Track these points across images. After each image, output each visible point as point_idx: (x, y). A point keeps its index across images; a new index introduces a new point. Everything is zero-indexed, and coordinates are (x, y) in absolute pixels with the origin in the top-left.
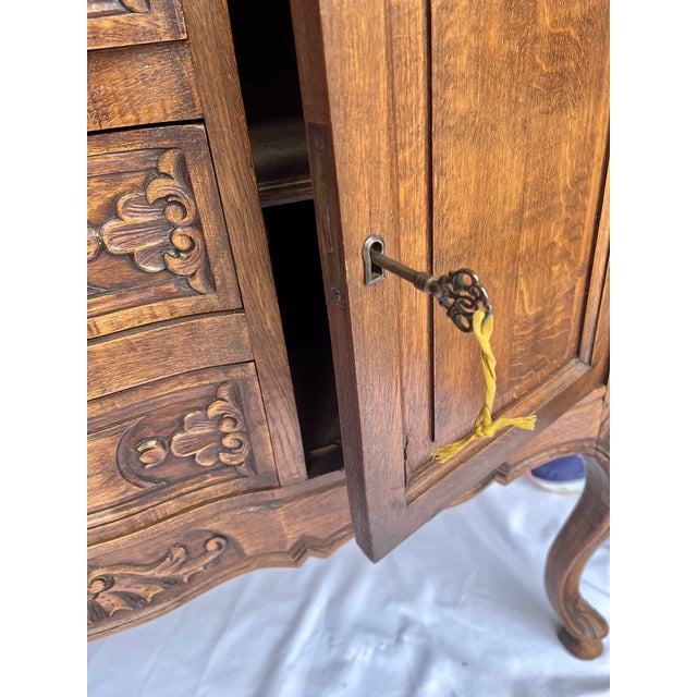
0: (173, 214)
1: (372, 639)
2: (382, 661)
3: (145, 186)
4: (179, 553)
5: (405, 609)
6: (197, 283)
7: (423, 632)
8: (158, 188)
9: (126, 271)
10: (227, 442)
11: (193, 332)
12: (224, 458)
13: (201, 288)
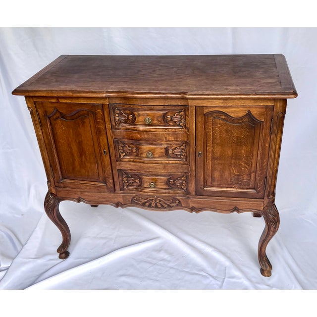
3: (180, 146)
4: (171, 201)
6: (185, 160)
9: (175, 156)
10: (184, 184)
11: (182, 166)
12: (183, 187)
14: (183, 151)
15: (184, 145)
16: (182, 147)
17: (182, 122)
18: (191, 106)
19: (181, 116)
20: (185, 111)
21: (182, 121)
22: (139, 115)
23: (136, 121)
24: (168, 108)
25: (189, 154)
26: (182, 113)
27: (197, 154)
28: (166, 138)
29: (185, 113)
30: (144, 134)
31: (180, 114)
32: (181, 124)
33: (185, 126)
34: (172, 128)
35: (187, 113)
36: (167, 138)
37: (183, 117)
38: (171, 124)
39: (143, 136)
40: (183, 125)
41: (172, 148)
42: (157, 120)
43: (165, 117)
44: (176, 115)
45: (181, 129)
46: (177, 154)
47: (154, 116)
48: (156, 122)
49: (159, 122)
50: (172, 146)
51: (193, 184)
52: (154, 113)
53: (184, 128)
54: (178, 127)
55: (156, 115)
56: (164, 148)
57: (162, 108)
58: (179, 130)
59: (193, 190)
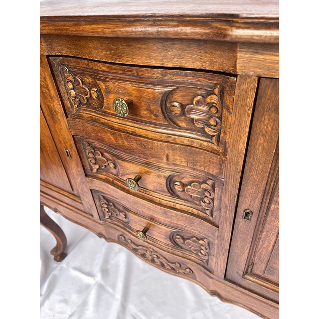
4: (178, 265)
9: (189, 197)
12: (200, 254)
13: (208, 214)
14: (207, 194)
15: (210, 182)
16: (204, 186)
17: (209, 126)
18: (246, 77)
19: (211, 105)
20: (222, 92)
21: (212, 122)
22: (108, 92)
23: (105, 105)
24: (175, 79)
25: (220, 204)
26: (214, 99)
27: (241, 212)
28: (167, 156)
29: (222, 98)
30: (121, 137)
31: (208, 100)
32: (207, 130)
33: (219, 136)
34: (185, 135)
35: (228, 100)
36: (171, 157)
37: (213, 110)
38: (183, 124)
39: (120, 142)
40: (212, 134)
41: (183, 181)
42: (147, 110)
43: (165, 105)
44: (194, 102)
45: (205, 144)
46: (193, 195)
47: (140, 98)
48: (145, 113)
49: (152, 113)
50: (182, 176)
51: (222, 262)
52: (138, 90)
53: (214, 140)
54: (199, 135)
55: (145, 95)
56: (165, 177)
57: (158, 75)
58: (201, 145)
59: (219, 269)
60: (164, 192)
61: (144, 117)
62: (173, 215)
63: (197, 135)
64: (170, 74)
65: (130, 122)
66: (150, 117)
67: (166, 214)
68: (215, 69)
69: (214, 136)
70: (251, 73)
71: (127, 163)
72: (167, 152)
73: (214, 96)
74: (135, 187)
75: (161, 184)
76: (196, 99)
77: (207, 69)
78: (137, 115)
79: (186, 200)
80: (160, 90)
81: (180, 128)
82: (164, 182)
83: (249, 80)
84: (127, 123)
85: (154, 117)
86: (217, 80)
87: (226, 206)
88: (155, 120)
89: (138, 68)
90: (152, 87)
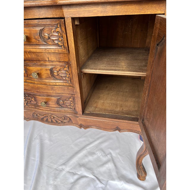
0: (67, 73)
1: (102, 153)
2: (101, 157)
3: (64, 68)
4: (63, 118)
5: (111, 151)
6: (69, 82)
7: (112, 157)
8: (65, 69)
9: (61, 78)
10: (72, 105)
11: (68, 88)
12: (71, 107)
13: (70, 83)
15: (67, 66)
17: (60, 41)
19: (58, 32)
20: (60, 26)
24: (43, 23)
25: (72, 75)
28: (48, 58)
29: (61, 28)
32: (59, 43)
33: (64, 45)
35: (63, 29)
39: (27, 56)
40: (61, 45)
41: (57, 70)
42: (34, 39)
43: (41, 35)
44: (52, 32)
45: (60, 50)
46: (62, 75)
47: (30, 34)
48: (34, 40)
49: (37, 40)
50: (56, 67)
51: (80, 105)
52: (30, 30)
53: (63, 48)
54: (57, 47)
55: (32, 32)
56: (49, 69)
57: (37, 22)
58: (59, 51)
59: (80, 110)
60: (50, 78)
61: (34, 42)
62: (56, 88)
63: (56, 47)
64: (41, 21)
65: (28, 46)
66: (36, 42)
67: (53, 89)
68: (57, 17)
69: (62, 45)
70: (68, 16)
71: (32, 67)
72: (47, 56)
73: (58, 28)
74: (36, 76)
75: (48, 74)
76: (53, 31)
77: (55, 17)
78: (30, 42)
79: (60, 80)
80: (38, 29)
81: (50, 45)
82: (49, 72)
83: (68, 19)
84: (27, 47)
85: (38, 42)
86: (58, 21)
87: (74, 75)
88: (39, 43)
89: (28, 21)
90: (34, 28)
